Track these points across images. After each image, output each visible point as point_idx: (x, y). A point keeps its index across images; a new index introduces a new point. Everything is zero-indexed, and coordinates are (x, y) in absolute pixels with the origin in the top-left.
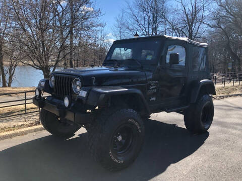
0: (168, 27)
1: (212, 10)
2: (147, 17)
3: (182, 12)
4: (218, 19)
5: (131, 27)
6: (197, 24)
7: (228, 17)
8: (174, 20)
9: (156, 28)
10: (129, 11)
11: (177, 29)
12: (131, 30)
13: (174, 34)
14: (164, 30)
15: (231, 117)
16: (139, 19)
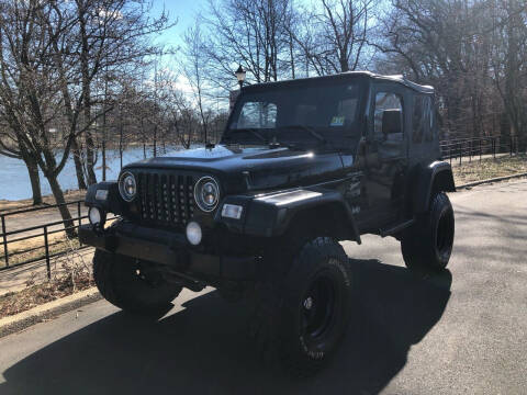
0: (298, 52)
1: (383, 15)
2: (252, 32)
3: (324, 19)
4: (395, 34)
5: (220, 54)
6: (356, 46)
7: (414, 31)
8: (309, 36)
9: (274, 55)
10: (214, 18)
11: (317, 57)
12: (220, 60)
13: (311, 66)
14: (289, 59)
15: (472, 235)
16: (237, 35)
